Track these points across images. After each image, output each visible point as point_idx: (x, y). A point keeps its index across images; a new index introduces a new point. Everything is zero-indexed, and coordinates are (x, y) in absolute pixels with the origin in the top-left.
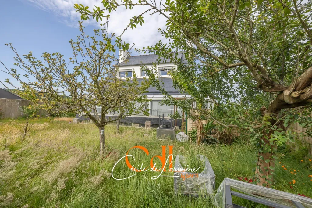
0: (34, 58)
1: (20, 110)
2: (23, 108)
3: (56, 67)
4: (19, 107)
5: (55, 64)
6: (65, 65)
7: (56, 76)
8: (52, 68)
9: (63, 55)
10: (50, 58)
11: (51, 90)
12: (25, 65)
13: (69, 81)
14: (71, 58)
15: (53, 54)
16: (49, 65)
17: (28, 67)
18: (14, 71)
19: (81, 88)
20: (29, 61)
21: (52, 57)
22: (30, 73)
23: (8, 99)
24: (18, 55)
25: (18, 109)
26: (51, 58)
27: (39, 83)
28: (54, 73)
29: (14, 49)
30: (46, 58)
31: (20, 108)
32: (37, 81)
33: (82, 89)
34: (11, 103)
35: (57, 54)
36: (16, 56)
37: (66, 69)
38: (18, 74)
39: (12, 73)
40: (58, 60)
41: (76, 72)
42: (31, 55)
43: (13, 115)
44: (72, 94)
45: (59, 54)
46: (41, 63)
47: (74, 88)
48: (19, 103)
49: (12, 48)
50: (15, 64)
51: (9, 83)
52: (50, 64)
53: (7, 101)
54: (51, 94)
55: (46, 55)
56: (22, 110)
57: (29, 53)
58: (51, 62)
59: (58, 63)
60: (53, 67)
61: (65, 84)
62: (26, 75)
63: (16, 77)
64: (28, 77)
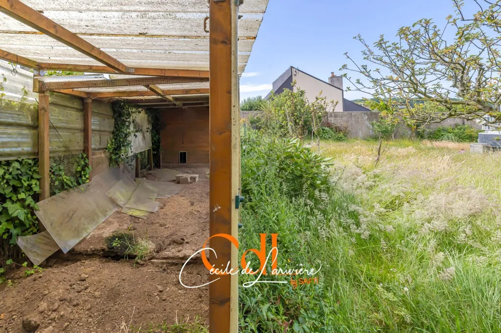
0: (386, 42)
1: (368, 127)
2: (373, 124)
3: (421, 43)
4: (367, 122)
5: (418, 39)
6: (438, 33)
7: (420, 58)
8: (414, 48)
9: (430, 20)
10: (409, 34)
11: (414, 83)
12: (375, 57)
13: (447, 59)
14: (450, 17)
15: (413, 26)
16: (409, 44)
17: (379, 58)
18: (365, 67)
19: (478, 66)
20: (379, 49)
21: (413, 29)
22: (383, 64)
23: (354, 113)
24: (366, 46)
25: (367, 125)
26: (411, 32)
27: (395, 77)
28: (418, 54)
29: (362, 40)
30: (402, 36)
31: (369, 125)
32: (392, 74)
33: (481, 69)
34: (358, 118)
35: (421, 21)
36: (365, 48)
37: (441, 40)
38: (368, 70)
39: (363, 70)
40: (422, 31)
41: (460, 37)
42: (382, 40)
43: (361, 134)
44: (456, 82)
45: (423, 21)
46: (397, 46)
47: (460, 69)
48: (366, 117)
49: (360, 40)
50: (365, 58)
51: (360, 83)
52: (410, 41)
53: (353, 114)
54: (414, 88)
55: (403, 32)
56: (371, 128)
57: (380, 39)
58: (411, 39)
59: (424, 35)
60: (415, 46)
61: (439, 67)
62: (377, 69)
63: (367, 74)
64: (379, 72)
